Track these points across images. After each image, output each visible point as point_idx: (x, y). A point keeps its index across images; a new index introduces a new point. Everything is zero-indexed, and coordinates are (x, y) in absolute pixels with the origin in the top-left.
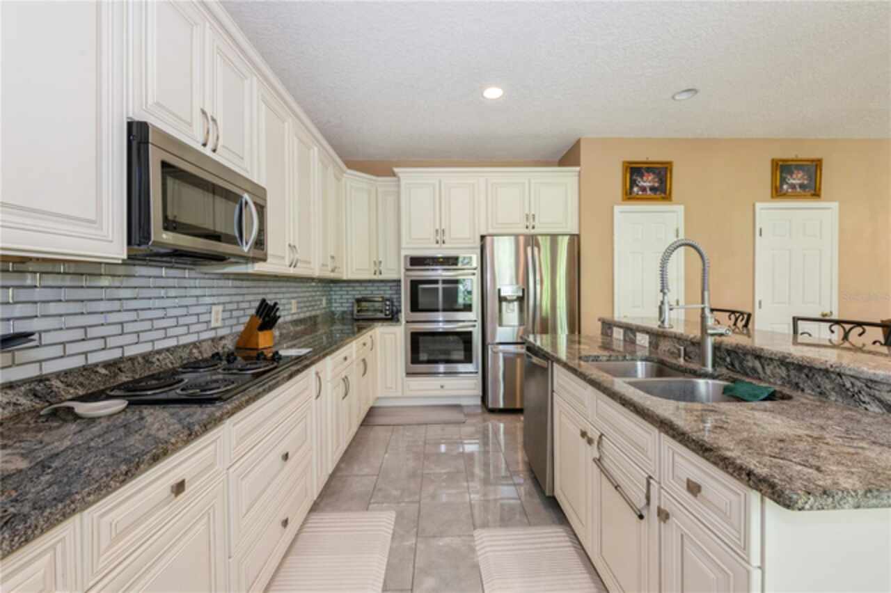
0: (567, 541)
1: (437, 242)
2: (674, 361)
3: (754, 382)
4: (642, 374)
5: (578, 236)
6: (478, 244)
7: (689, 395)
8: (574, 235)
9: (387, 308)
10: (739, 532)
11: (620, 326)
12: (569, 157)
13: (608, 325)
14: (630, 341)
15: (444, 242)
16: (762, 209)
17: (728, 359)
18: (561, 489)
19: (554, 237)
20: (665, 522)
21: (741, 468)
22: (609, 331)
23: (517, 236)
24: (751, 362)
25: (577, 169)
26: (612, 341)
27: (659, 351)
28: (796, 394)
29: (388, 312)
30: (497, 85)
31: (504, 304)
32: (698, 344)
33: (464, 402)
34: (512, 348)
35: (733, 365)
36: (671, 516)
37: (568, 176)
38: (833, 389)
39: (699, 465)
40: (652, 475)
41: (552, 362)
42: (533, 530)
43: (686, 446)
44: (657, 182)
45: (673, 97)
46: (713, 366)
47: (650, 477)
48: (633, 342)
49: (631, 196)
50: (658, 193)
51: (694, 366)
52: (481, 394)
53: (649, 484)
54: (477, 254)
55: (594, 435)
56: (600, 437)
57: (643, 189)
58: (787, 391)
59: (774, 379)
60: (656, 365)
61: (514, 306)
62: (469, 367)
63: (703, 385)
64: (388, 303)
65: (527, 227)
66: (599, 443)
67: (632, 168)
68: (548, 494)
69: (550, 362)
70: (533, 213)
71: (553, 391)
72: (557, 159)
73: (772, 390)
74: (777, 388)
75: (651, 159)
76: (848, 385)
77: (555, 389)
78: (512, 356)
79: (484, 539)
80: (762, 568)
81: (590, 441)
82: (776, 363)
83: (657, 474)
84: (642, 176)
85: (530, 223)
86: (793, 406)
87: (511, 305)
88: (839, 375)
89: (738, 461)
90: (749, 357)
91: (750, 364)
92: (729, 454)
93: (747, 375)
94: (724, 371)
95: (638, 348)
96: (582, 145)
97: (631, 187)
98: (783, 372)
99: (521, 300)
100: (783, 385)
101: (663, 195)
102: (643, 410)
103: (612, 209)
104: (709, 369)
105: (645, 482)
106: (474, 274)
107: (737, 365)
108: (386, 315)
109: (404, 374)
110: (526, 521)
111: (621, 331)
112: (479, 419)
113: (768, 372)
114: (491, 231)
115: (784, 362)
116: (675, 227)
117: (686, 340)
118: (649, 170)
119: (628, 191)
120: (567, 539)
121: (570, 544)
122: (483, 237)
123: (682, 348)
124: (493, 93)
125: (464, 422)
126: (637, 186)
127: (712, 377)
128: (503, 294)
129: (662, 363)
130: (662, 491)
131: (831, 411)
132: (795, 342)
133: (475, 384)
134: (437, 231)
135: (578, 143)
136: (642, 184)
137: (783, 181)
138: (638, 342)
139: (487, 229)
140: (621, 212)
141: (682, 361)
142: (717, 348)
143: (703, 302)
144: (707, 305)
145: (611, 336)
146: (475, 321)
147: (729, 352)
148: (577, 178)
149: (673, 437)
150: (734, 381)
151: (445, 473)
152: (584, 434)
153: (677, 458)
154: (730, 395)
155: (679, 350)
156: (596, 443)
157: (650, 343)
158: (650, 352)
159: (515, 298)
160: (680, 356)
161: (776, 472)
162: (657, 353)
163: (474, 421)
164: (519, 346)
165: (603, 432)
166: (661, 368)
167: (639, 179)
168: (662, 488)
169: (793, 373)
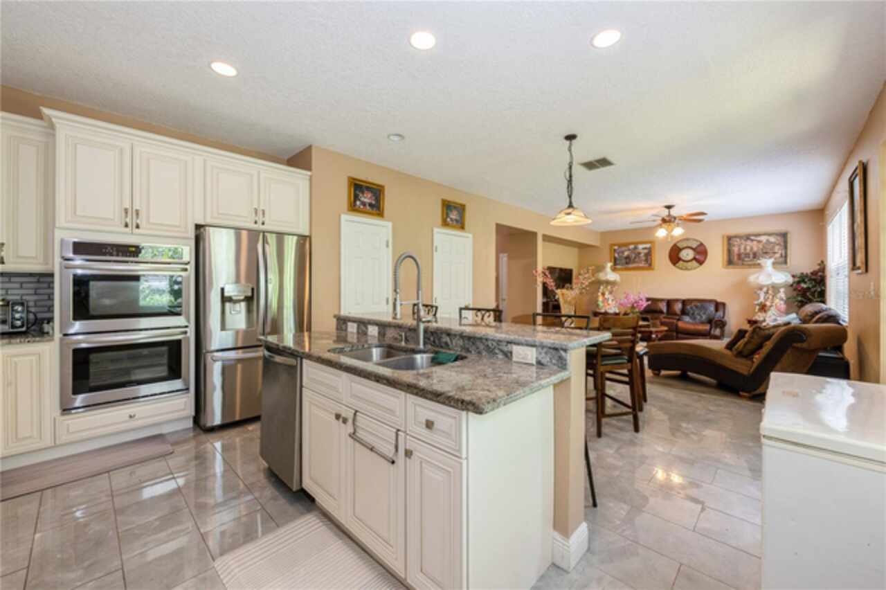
0: (318, 523)
1: (126, 226)
2: (398, 344)
3: (448, 351)
4: (377, 357)
5: (310, 237)
6: (191, 233)
7: (411, 366)
8: (306, 236)
9: (17, 316)
10: (456, 442)
11: (354, 320)
12: (300, 159)
13: (342, 321)
14: (362, 333)
15: (138, 227)
16: (438, 232)
17: (432, 339)
18: (311, 478)
19: (280, 236)
20: (410, 458)
21: (458, 400)
22: (344, 327)
23: (238, 230)
24: (446, 339)
25: (309, 173)
26: (346, 335)
27: (386, 339)
28: (468, 355)
29: (19, 323)
30: (232, 64)
31: (228, 305)
32: (414, 330)
33: (165, 430)
34: (232, 355)
35: (434, 342)
36: (414, 452)
37: (298, 178)
38: (484, 349)
39: (433, 408)
40: (399, 428)
41: (302, 358)
42: (282, 530)
43: (426, 398)
44: (374, 200)
45: (389, 136)
46: (425, 343)
47: (398, 430)
48: (365, 334)
49: (354, 208)
50: (375, 209)
51: (411, 346)
52: (193, 413)
53: (397, 435)
54: (190, 246)
55: (349, 414)
56: (355, 414)
57: (364, 204)
58: (464, 354)
59: (457, 346)
60: (386, 349)
61: (240, 306)
62: (177, 384)
63: (419, 358)
64: (20, 308)
65: (256, 222)
66: (354, 420)
67: (356, 185)
68: (295, 488)
69: (299, 359)
70: (262, 208)
71: (301, 386)
72: (286, 158)
73: (456, 355)
74: (458, 353)
75: (370, 180)
76: (490, 345)
77: (304, 384)
78: (233, 362)
79: (230, 563)
80: (467, 458)
81: (345, 421)
82: (458, 337)
83: (403, 426)
84: (363, 193)
85: (259, 219)
86: (469, 362)
87: (237, 306)
88: (487, 340)
89: (456, 397)
90: (444, 336)
91: (444, 340)
92: (451, 394)
93: (442, 347)
94: (429, 347)
95: (369, 338)
96: (314, 151)
97: (355, 201)
98: (461, 342)
99: (249, 300)
100: (461, 351)
101: (378, 212)
102: (394, 381)
103: (340, 216)
104: (421, 346)
105: (394, 435)
106: (186, 270)
107: (437, 341)
108: (13, 326)
109: (59, 411)
110: (274, 524)
111: (355, 325)
112: (192, 444)
113: (454, 344)
114: (209, 221)
115: (462, 336)
116: (385, 239)
117: (405, 328)
118: (368, 189)
119: (353, 205)
120: (318, 521)
121: (321, 524)
122: (198, 227)
123: (403, 334)
124: (224, 69)
125: (172, 453)
126: (360, 200)
127: (424, 352)
128: (226, 294)
129: (390, 347)
130: (408, 437)
131: (485, 361)
132: (460, 324)
133: (186, 403)
134: (126, 211)
135: (310, 148)
136: (362, 199)
137: (447, 215)
138: (369, 333)
139: (205, 217)
140: (347, 221)
141: (403, 344)
142: (426, 331)
143: (418, 299)
144: (420, 300)
145: (346, 330)
146: (186, 327)
147: (432, 333)
148: (307, 183)
149: (417, 394)
150: (436, 353)
151: (156, 520)
152: (338, 417)
153: (418, 409)
154: (436, 362)
155: (401, 336)
156: (350, 421)
157: (379, 333)
158: (379, 340)
159: (242, 298)
160: (402, 340)
161: (474, 397)
162: (384, 341)
163: (186, 447)
164: (240, 351)
165: (357, 409)
166: (389, 351)
167: (361, 195)
168: (407, 434)
169: (466, 342)
